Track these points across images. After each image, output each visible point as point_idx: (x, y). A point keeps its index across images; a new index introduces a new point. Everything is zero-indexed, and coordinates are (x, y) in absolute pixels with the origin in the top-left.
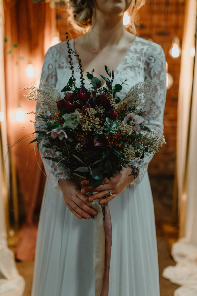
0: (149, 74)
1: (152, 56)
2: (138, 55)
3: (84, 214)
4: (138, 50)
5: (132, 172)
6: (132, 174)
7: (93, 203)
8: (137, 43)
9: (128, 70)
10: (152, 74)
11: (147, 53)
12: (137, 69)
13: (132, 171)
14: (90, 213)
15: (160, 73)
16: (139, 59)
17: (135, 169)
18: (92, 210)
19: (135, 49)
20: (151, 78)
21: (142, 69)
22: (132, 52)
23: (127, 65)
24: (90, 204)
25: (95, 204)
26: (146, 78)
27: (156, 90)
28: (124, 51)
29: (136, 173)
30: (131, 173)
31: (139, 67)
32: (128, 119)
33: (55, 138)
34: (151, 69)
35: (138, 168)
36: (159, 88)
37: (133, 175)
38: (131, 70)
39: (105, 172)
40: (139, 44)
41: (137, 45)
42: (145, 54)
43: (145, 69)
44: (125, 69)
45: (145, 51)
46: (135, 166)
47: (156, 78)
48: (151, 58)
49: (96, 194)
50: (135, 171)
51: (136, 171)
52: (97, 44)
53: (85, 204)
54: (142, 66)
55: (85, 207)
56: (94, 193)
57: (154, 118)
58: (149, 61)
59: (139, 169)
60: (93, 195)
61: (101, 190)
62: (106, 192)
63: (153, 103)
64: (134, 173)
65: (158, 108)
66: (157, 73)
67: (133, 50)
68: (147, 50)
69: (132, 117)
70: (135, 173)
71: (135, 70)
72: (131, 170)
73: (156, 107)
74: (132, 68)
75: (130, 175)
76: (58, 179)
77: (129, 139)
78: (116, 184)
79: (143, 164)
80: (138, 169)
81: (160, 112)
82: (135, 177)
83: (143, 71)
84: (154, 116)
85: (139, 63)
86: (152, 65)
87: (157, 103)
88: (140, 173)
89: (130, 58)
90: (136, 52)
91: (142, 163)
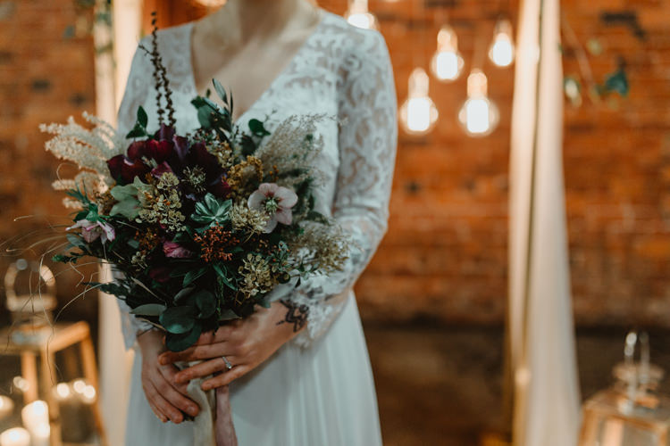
0: (349, 94)
1: (354, 56)
2: (321, 54)
3: (170, 411)
4: (324, 44)
5: (287, 316)
6: (287, 320)
7: (190, 387)
8: (325, 27)
9: (296, 86)
10: (355, 94)
11: (344, 49)
12: (316, 83)
13: (288, 314)
14: (182, 408)
15: (373, 92)
16: (323, 63)
17: (295, 308)
18: (187, 403)
19: (319, 43)
20: (353, 104)
21: (329, 84)
22: (310, 47)
23: (296, 76)
24: (181, 390)
25: (194, 389)
26: (341, 104)
27: (367, 129)
28: (294, 47)
29: (299, 317)
30: (283, 318)
31: (321, 79)
32: (263, 197)
33: (93, 239)
34: (352, 83)
35: (304, 306)
36: (372, 124)
37: (290, 322)
38: (303, 86)
39: (200, 315)
40: (329, 32)
41: (323, 32)
42: (339, 51)
43: (338, 85)
44: (289, 85)
45: (337, 45)
46: (295, 301)
47: (364, 103)
48: (351, 59)
49: (194, 366)
50: (297, 313)
51: (299, 314)
52: (236, 34)
53: (174, 388)
54: (332, 77)
55: (172, 395)
56: (191, 364)
57: (361, 193)
58: (346, 67)
59: (308, 308)
60: (188, 367)
61: (204, 357)
62: (218, 362)
63: (360, 158)
64: (293, 317)
65: (371, 168)
66: (367, 92)
67: (314, 45)
68: (343, 43)
69: (272, 191)
70: (295, 317)
71: (311, 86)
72: (284, 310)
73: (365, 168)
74: (305, 81)
75: (282, 322)
76: (136, 329)
77: (261, 241)
78: (240, 342)
79: (319, 298)
80: (304, 310)
81: (377, 179)
82: (295, 327)
83: (333, 88)
84: (362, 187)
85: (322, 71)
86: (354, 74)
87: (368, 160)
88: (311, 317)
89: (305, 61)
90: (319, 47)
91: (316, 295)
